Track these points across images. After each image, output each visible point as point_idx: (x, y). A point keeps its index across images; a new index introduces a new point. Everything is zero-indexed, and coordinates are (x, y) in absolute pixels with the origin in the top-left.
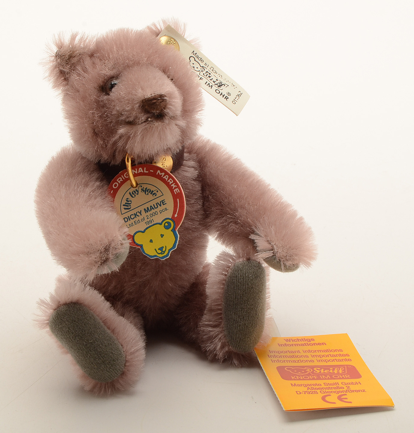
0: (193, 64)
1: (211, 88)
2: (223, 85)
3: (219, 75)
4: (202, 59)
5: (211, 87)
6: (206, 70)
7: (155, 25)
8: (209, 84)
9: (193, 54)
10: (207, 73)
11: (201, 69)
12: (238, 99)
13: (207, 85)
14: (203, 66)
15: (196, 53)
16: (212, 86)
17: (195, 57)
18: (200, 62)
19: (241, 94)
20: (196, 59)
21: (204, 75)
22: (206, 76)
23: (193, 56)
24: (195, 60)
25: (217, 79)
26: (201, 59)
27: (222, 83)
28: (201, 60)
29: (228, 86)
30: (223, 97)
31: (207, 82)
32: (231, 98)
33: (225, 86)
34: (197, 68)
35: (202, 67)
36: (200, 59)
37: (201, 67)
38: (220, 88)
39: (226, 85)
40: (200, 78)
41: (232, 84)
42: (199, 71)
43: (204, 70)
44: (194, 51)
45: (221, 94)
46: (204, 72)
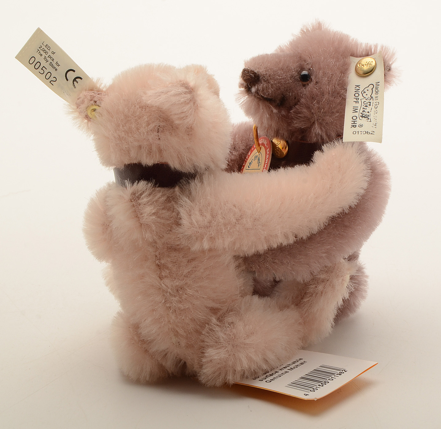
0: (368, 90)
1: (353, 112)
2: (367, 119)
3: (376, 111)
4: (378, 92)
5: (355, 112)
6: (371, 101)
8: (357, 109)
10: (369, 103)
11: (368, 97)
12: (362, 134)
13: (354, 109)
14: (372, 97)
16: (357, 112)
17: (375, 87)
18: (374, 92)
19: (371, 134)
20: (374, 89)
21: (364, 102)
22: (365, 104)
23: (375, 85)
24: (372, 89)
25: (370, 112)
26: (378, 91)
29: (371, 121)
30: (352, 124)
31: (357, 107)
32: (357, 129)
33: (368, 120)
34: (367, 95)
35: (371, 97)
36: (377, 90)
37: (371, 96)
38: (361, 118)
39: (370, 120)
40: (357, 101)
41: (376, 123)
42: (365, 98)
43: (370, 100)
44: (379, 82)
45: (354, 121)
46: (367, 101)
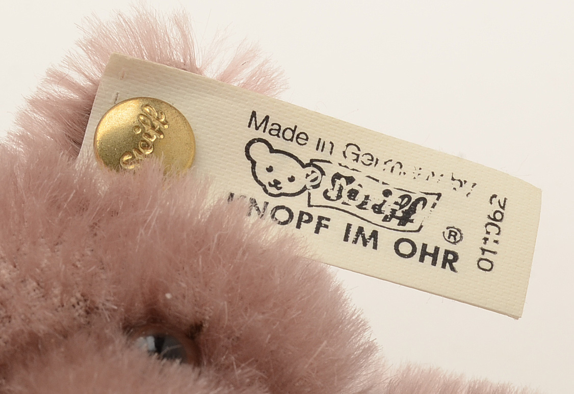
0: (270, 169)
1: (375, 247)
2: (420, 205)
3: (390, 165)
4: (296, 133)
5: (372, 240)
6: (330, 170)
7: (62, 80)
8: (360, 230)
9: (257, 128)
10: (338, 182)
11: (308, 175)
12: (497, 238)
13: (355, 241)
14: (312, 161)
15: (267, 118)
16: (374, 234)
17: (266, 136)
18: (292, 148)
19: (503, 208)
20: (277, 143)
21: (328, 198)
22: (339, 197)
23: (259, 134)
24: (272, 151)
25: (385, 187)
26: (294, 132)
27: (410, 198)
28: (298, 137)
29: (439, 195)
30: (434, 263)
31: (349, 226)
32: (468, 251)
33: (429, 204)
34: (292, 179)
35: (308, 165)
36: (288, 134)
37: (304, 166)
38: (409, 226)
39: (428, 197)
40: (315, 220)
41: (453, 179)
42: (305, 189)
43: (323, 173)
44: (254, 114)
45: (424, 253)
46: (326, 183)
